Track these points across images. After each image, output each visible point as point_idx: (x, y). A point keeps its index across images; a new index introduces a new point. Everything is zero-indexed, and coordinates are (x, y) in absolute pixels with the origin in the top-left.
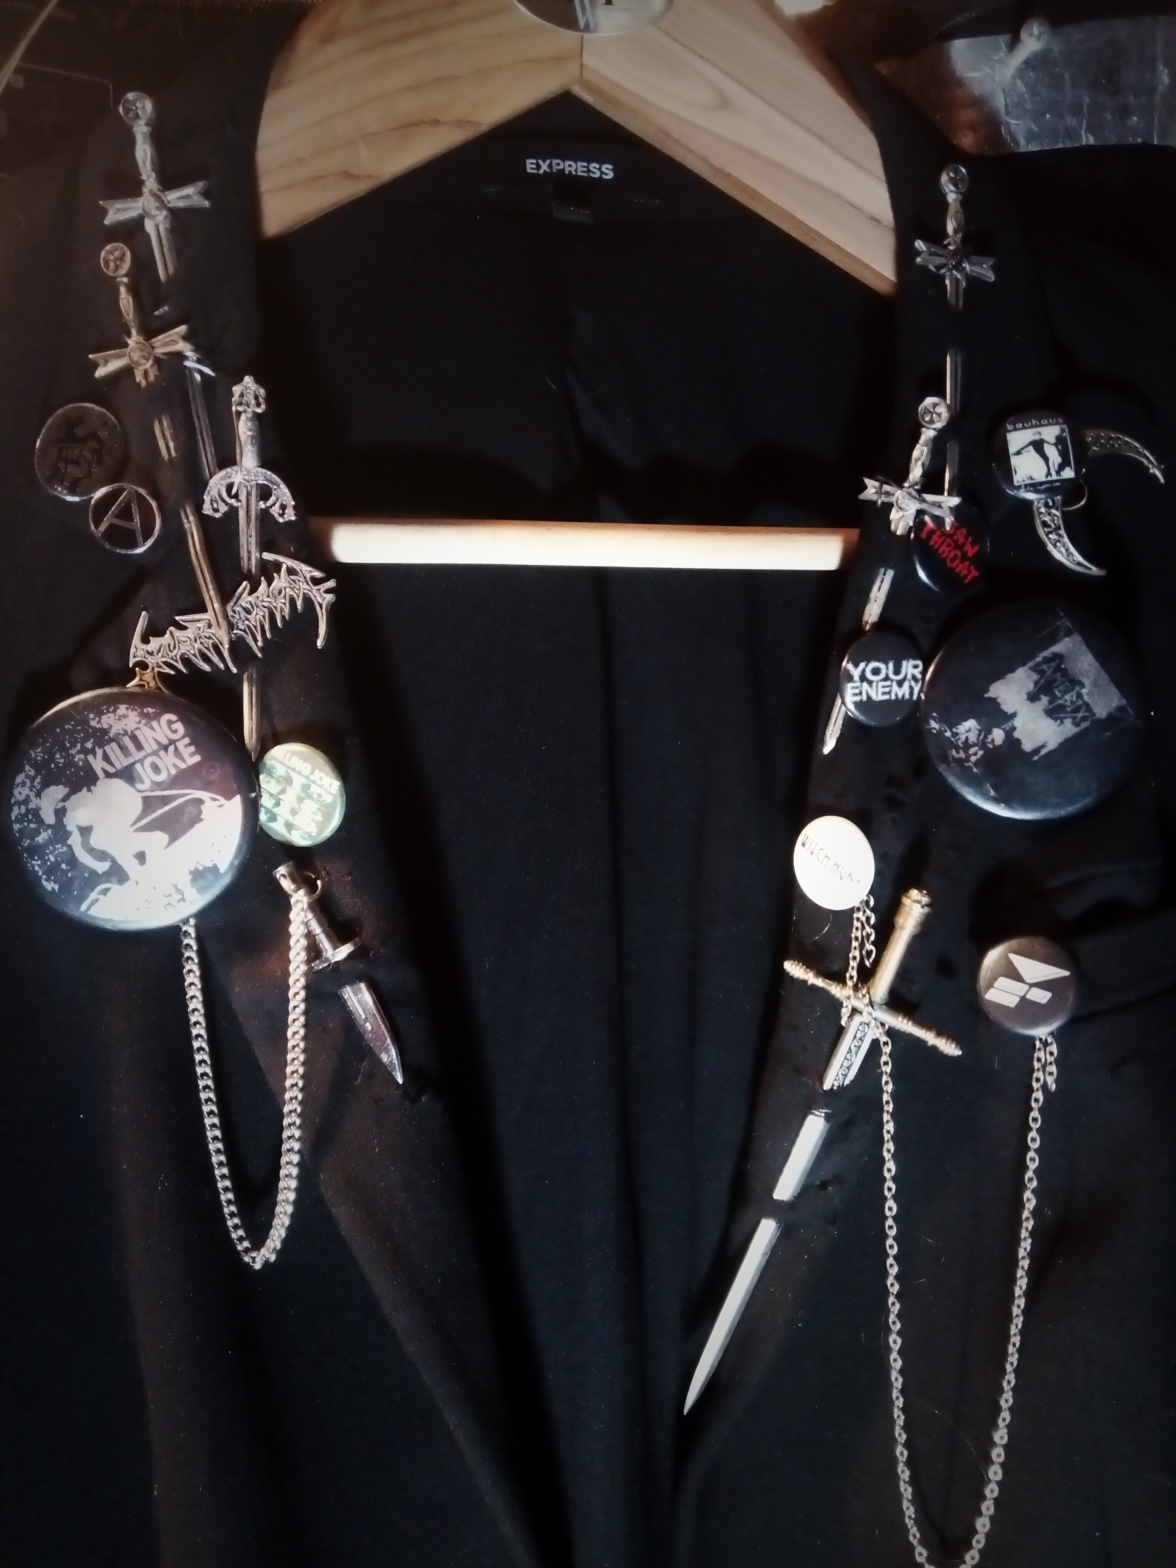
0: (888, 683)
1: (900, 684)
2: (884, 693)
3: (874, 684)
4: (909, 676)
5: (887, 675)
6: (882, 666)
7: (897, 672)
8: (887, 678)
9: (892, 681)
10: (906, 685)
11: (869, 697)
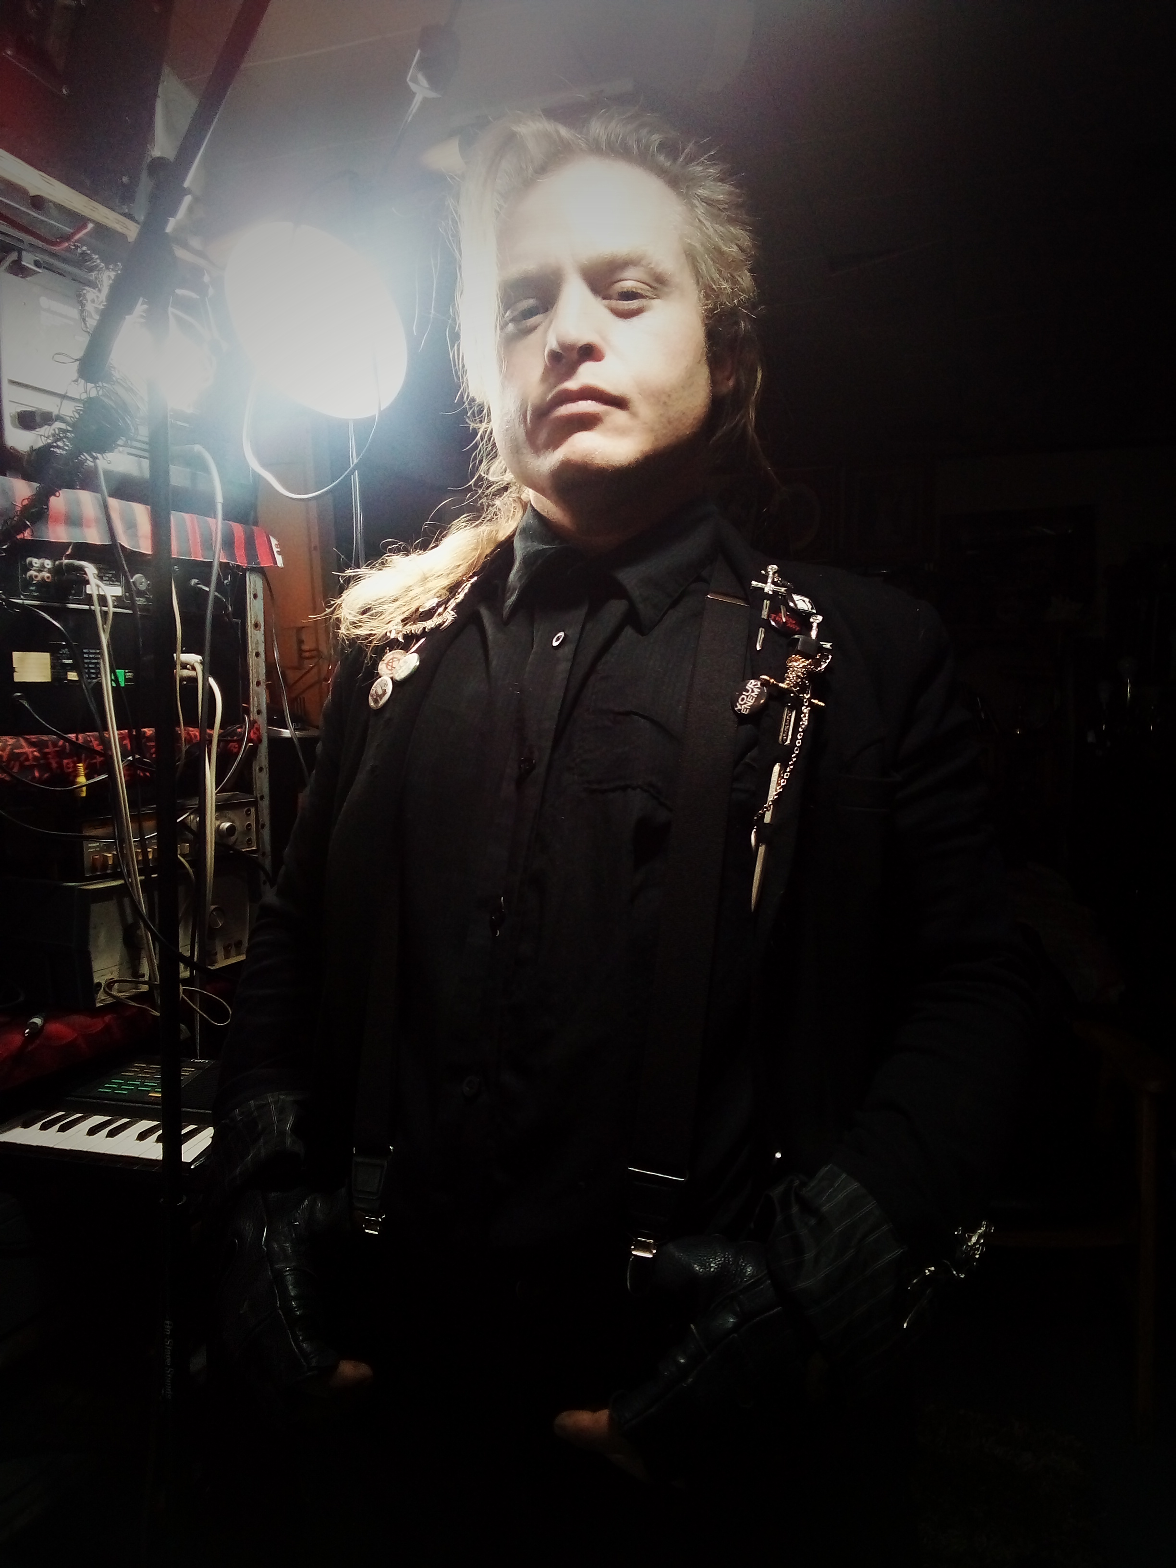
0: (749, 696)
1: (753, 691)
2: (752, 700)
3: (747, 702)
4: (753, 687)
5: (746, 696)
6: (743, 696)
7: (748, 691)
8: (747, 696)
9: (750, 695)
10: (755, 690)
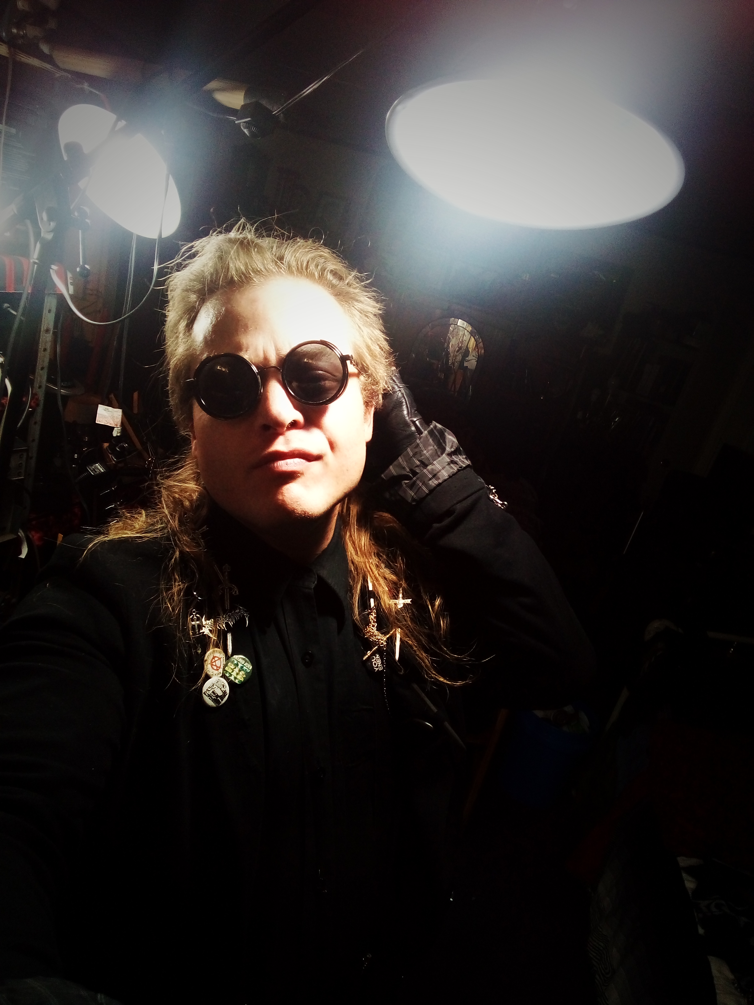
11: (381, 664)
